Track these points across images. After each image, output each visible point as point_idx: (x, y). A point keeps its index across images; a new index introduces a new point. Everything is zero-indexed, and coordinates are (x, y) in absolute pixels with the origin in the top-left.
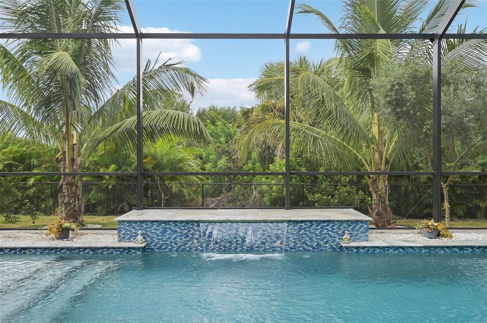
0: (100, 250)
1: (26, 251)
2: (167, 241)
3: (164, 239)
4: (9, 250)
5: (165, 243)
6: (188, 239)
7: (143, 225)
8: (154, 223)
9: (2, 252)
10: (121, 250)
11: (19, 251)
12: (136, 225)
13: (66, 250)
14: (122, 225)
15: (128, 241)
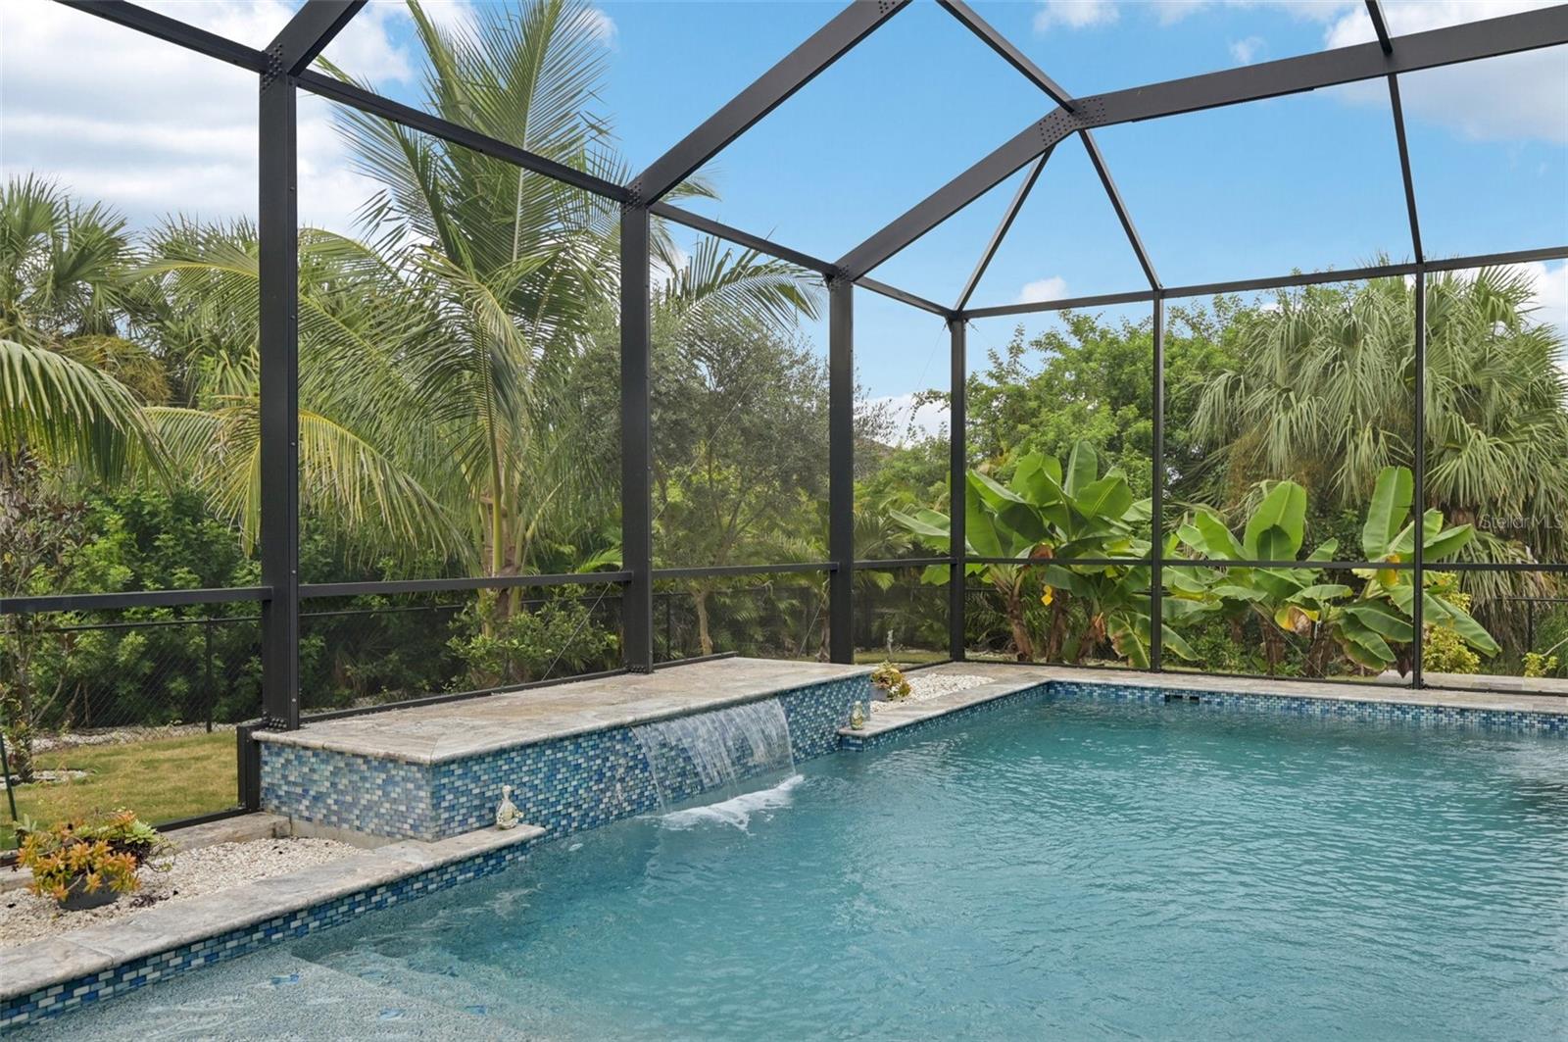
0: (418, 881)
1: (142, 972)
2: (558, 802)
3: (551, 800)
4: (60, 989)
5: (553, 813)
6: (602, 786)
7: (500, 763)
8: (529, 751)
9: (20, 1013)
10: (479, 861)
11: (108, 983)
12: (484, 766)
13: (304, 914)
14: (445, 777)
15: (460, 829)
